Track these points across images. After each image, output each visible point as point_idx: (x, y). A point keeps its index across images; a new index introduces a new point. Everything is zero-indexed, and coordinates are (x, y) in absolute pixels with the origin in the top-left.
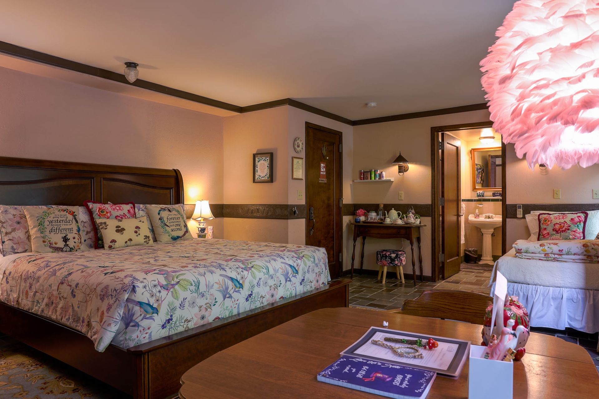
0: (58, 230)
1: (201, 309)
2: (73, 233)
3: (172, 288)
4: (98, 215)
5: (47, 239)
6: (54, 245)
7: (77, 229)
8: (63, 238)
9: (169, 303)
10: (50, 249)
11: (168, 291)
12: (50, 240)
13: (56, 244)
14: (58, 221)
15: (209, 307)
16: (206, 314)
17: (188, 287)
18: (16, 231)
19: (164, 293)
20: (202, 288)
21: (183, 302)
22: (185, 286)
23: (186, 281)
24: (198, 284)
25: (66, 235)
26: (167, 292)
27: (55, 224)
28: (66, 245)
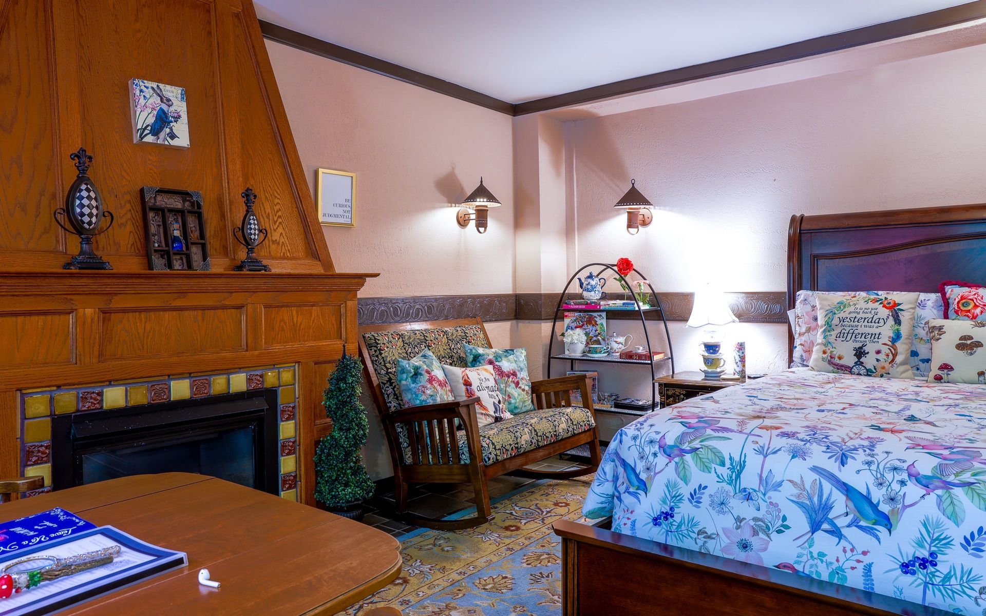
0: (850, 335)
1: (740, 525)
2: (878, 342)
3: (678, 456)
4: (955, 312)
5: (829, 349)
6: (837, 361)
7: (892, 335)
8: (855, 349)
9: (669, 481)
10: (828, 365)
11: (670, 460)
12: (833, 352)
13: (840, 358)
14: (856, 320)
15: (762, 528)
16: (755, 542)
17: (713, 465)
18: (811, 332)
19: (662, 460)
20: (749, 479)
21: (697, 492)
22: (707, 461)
23: (714, 453)
24: (738, 468)
25: (864, 346)
26: (668, 461)
27: (849, 324)
28: (859, 363)
